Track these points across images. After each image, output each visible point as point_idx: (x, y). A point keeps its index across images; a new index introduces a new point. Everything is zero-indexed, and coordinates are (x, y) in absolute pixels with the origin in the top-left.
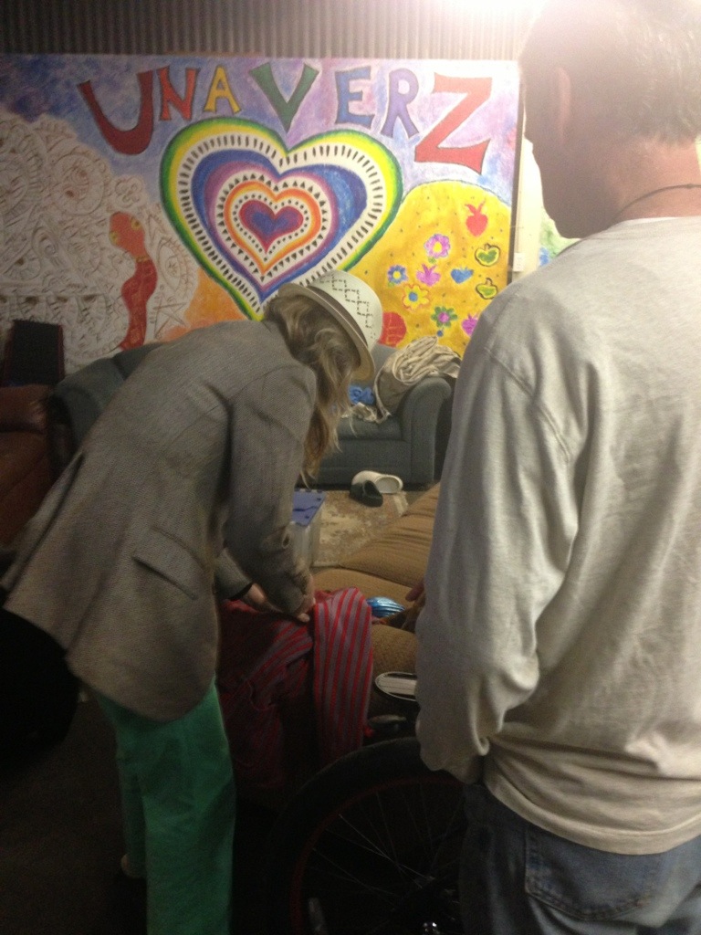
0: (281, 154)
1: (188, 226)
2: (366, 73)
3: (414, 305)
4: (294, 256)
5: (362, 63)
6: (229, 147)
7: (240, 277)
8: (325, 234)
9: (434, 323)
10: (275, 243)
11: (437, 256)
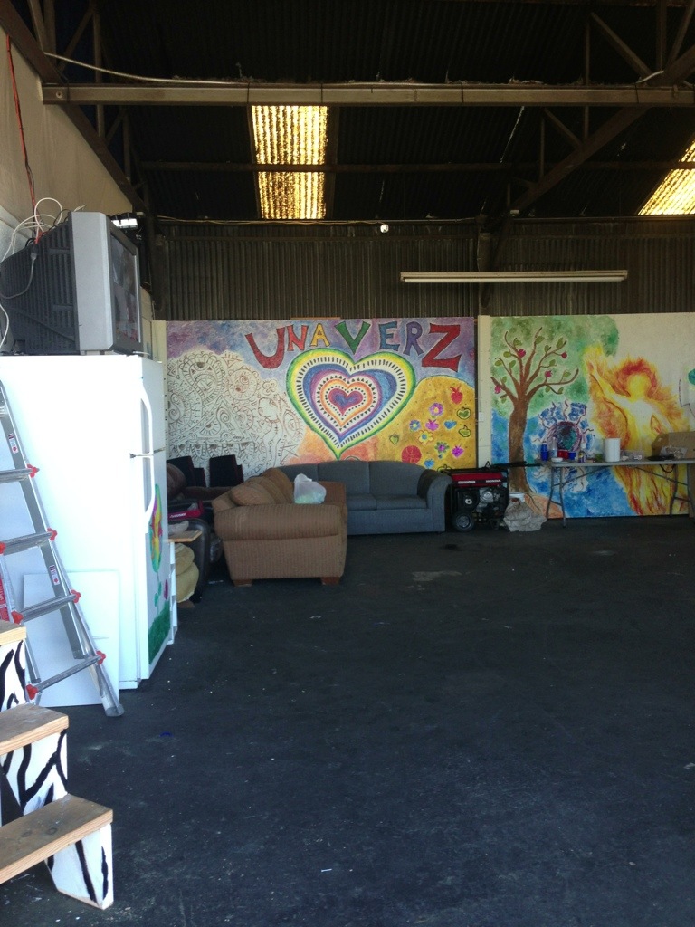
0: (351, 365)
1: (300, 403)
3: (425, 442)
4: (358, 417)
5: (393, 320)
6: (324, 362)
7: (328, 429)
8: (375, 405)
9: (436, 451)
10: (347, 410)
11: (436, 414)
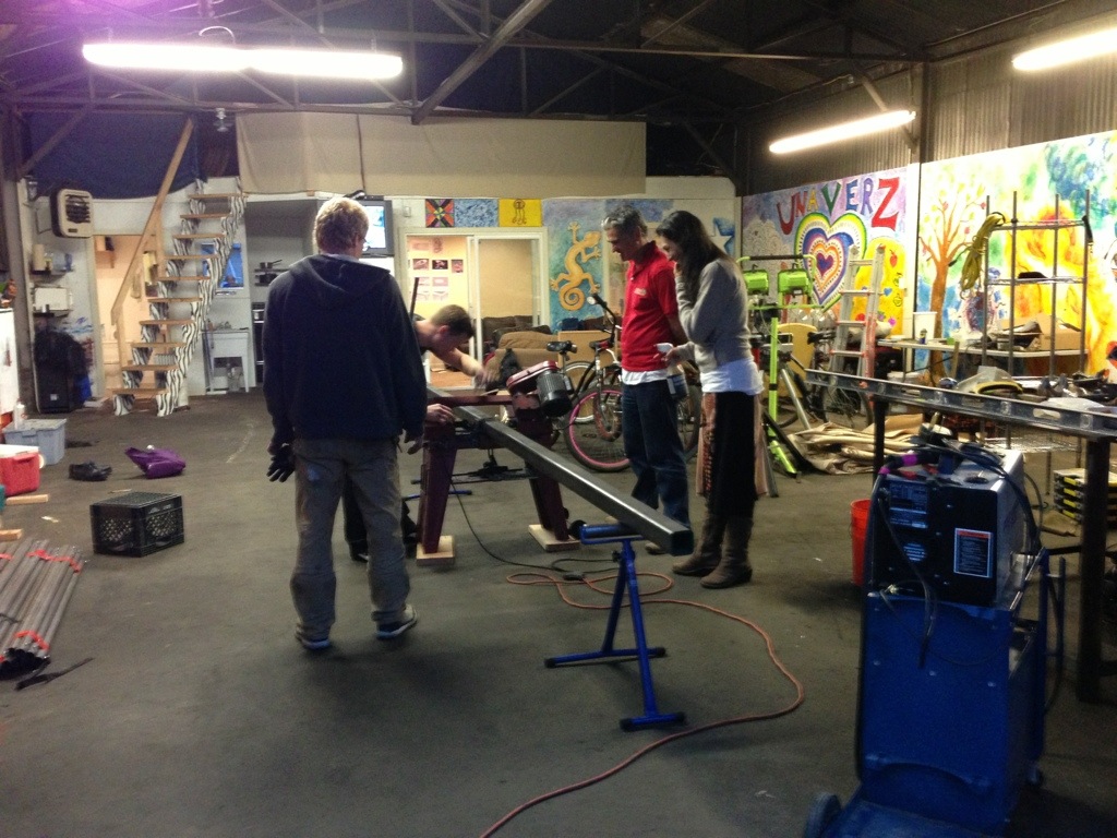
2: (855, 183)
4: (831, 281)
5: (855, 178)
6: (813, 227)
8: (841, 269)
10: (825, 274)
